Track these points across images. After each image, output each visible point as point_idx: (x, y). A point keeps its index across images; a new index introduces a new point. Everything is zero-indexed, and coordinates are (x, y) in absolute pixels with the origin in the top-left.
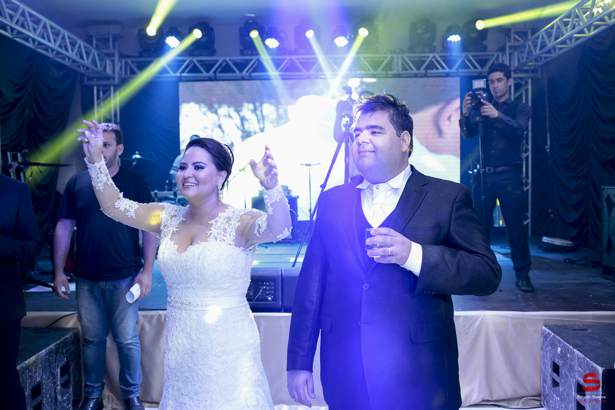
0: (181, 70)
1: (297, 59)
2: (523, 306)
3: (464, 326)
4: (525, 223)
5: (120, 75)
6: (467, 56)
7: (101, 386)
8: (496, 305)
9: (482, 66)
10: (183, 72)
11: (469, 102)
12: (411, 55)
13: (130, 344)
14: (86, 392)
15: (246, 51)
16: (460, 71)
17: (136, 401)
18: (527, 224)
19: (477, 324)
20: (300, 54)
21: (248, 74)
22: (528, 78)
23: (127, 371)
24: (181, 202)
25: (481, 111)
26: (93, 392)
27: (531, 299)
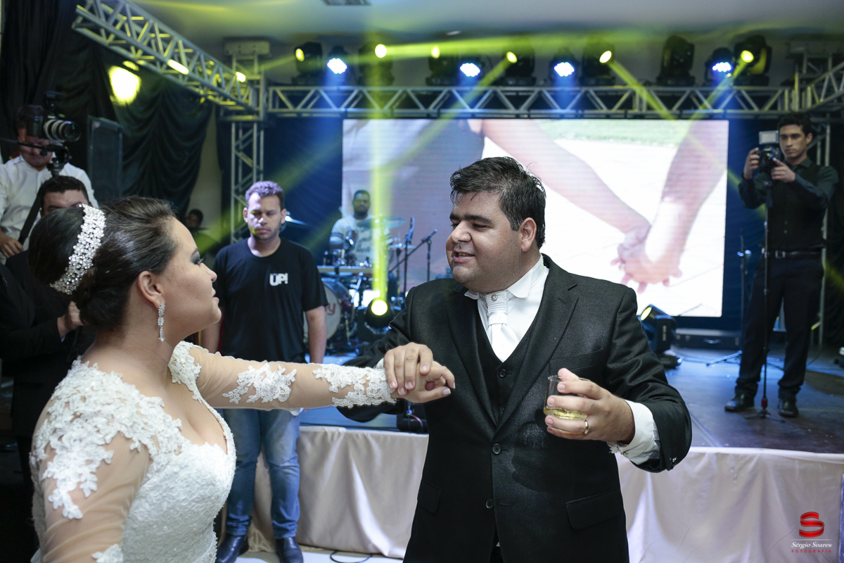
0: (346, 103)
1: (503, 92)
2: (815, 445)
3: (733, 468)
4: (814, 327)
5: (266, 108)
6: (739, 92)
7: (248, 521)
8: (777, 441)
9: (761, 106)
10: (348, 106)
11: (755, 162)
12: (661, 89)
13: (288, 467)
14: (228, 527)
15: (434, 80)
16: (729, 111)
17: (291, 542)
18: (817, 329)
19: (751, 465)
20: (507, 85)
21: (436, 111)
22: (826, 124)
23: (281, 502)
24: (343, 281)
25: (772, 174)
26: (237, 527)
27: (827, 436)
